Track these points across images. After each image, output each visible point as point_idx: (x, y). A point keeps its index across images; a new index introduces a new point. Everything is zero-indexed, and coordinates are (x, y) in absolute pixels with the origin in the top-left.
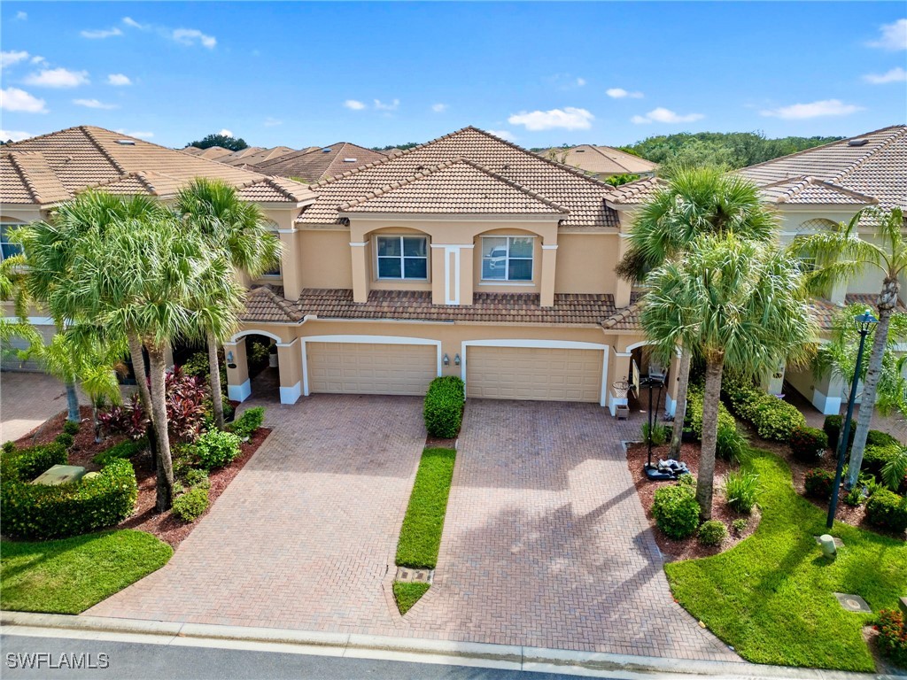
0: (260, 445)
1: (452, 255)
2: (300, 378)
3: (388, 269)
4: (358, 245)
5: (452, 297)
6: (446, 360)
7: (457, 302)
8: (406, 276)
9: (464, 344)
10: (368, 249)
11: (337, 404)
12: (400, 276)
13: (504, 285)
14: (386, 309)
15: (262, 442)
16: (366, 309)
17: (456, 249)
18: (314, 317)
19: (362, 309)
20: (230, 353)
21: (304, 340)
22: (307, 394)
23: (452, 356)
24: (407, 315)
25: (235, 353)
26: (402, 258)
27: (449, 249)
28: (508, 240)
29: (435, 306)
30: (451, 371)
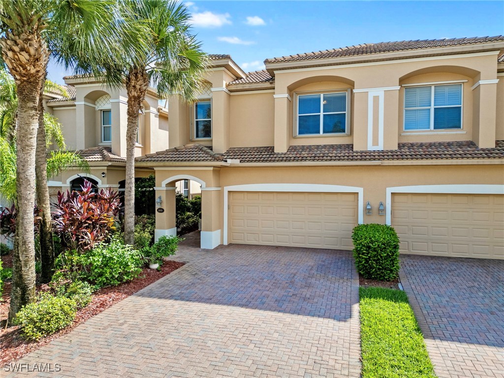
0: (168, 273)
1: (376, 99)
2: (221, 227)
3: (308, 126)
4: (281, 95)
5: (376, 142)
6: (369, 207)
7: (380, 147)
8: (324, 132)
9: (389, 191)
10: (290, 102)
11: (254, 251)
12: (319, 132)
13: (430, 134)
14: (306, 155)
15: (172, 271)
16: (287, 156)
17: (380, 92)
18: (236, 162)
19: (283, 156)
20: (160, 198)
21: (227, 189)
22: (226, 243)
23: (375, 204)
24: (329, 158)
25: (164, 198)
26: (322, 114)
27: (372, 93)
28: (433, 88)
29: (357, 152)
30: (374, 220)
